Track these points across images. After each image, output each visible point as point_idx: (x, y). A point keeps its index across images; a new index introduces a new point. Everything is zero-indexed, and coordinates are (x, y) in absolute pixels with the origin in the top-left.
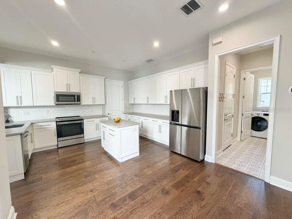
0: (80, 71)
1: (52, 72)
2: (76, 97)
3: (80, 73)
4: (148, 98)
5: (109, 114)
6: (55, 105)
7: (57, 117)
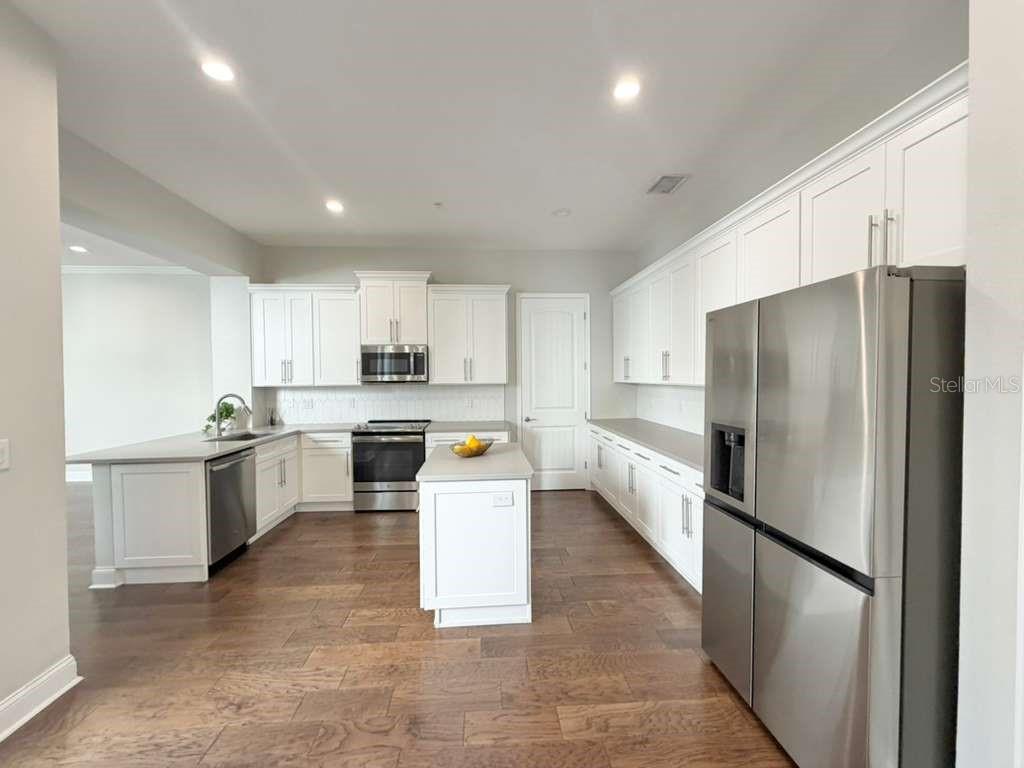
0: (428, 276)
1: (355, 291)
2: (412, 360)
3: (428, 283)
4: (666, 355)
5: (528, 420)
6: (360, 383)
7: (372, 419)
